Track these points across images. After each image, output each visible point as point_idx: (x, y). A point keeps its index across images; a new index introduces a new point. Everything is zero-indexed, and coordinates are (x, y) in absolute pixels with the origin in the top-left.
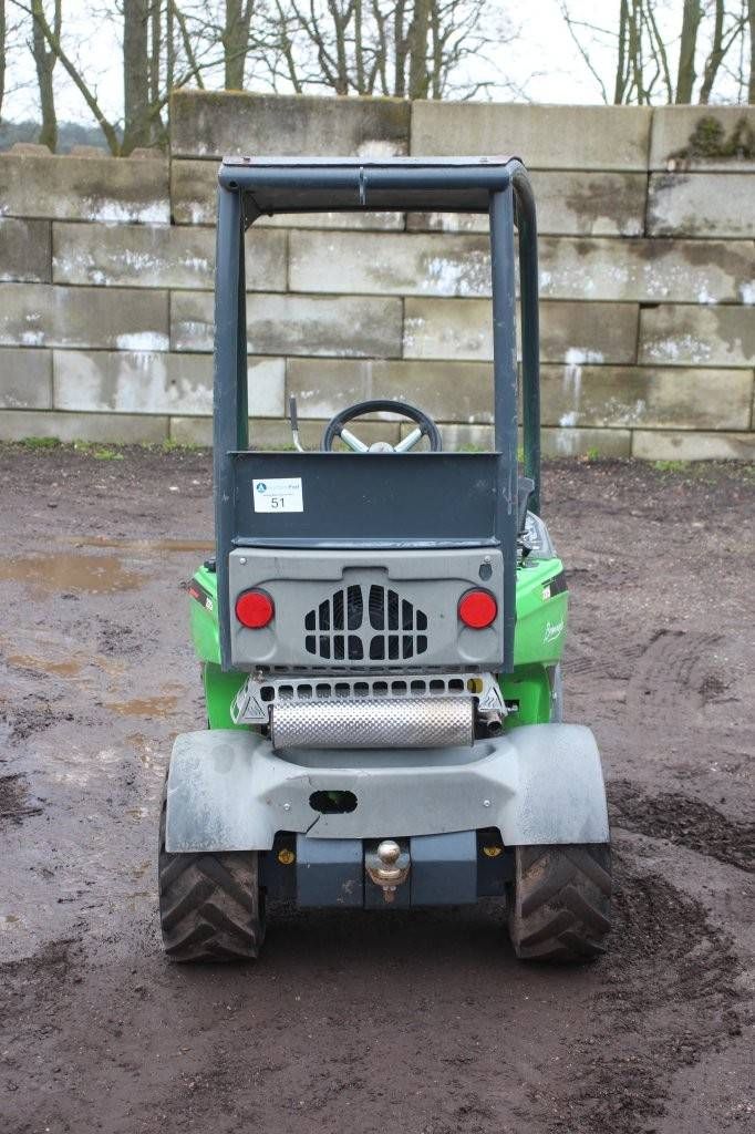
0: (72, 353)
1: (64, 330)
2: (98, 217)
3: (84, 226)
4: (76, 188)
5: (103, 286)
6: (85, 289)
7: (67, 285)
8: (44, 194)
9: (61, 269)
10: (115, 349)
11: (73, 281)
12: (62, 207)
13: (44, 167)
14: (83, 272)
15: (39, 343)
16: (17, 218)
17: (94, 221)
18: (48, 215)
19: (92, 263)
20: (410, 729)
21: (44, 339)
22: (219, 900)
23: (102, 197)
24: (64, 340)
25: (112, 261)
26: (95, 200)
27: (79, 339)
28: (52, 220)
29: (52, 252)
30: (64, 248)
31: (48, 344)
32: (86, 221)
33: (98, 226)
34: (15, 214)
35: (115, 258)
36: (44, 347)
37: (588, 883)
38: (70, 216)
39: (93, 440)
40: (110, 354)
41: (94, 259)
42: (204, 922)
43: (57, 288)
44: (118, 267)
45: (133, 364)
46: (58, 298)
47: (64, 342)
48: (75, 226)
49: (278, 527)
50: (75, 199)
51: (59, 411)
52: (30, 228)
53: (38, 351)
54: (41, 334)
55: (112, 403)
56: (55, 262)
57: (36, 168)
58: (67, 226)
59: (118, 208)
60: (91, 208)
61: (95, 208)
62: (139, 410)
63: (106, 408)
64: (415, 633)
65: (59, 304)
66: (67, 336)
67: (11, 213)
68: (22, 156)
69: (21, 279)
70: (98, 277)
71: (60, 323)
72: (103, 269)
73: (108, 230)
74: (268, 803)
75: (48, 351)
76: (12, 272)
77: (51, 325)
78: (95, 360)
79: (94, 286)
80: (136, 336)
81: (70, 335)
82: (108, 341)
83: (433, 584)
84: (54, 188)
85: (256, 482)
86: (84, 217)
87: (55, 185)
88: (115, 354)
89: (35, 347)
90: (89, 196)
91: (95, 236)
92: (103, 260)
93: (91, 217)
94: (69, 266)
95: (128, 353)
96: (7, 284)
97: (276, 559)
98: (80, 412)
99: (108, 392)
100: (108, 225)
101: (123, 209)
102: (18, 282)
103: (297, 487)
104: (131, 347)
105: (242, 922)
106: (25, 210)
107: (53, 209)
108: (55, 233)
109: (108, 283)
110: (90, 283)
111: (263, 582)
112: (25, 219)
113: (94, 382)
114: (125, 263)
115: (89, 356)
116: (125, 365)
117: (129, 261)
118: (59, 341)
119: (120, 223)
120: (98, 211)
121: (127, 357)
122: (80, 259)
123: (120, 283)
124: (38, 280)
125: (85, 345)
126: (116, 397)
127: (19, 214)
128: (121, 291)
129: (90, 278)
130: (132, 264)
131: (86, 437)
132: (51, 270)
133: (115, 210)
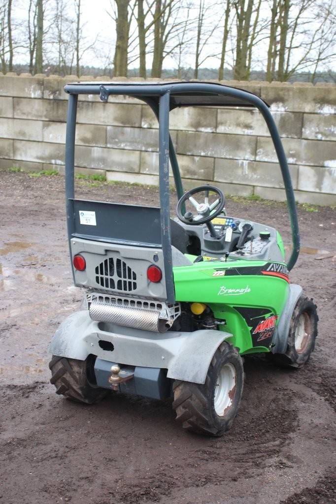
0: (306, 167)
1: (304, 157)
2: (322, 112)
3: (316, 115)
4: (314, 100)
5: (321, 140)
6: (314, 141)
7: (307, 139)
8: (301, 102)
9: (305, 133)
10: (323, 167)
11: (310, 138)
12: (308, 108)
13: (302, 91)
14: (313, 134)
15: (294, 163)
16: (291, 112)
17: (320, 114)
18: (303, 111)
19: (317, 130)
20: (136, 321)
21: (296, 161)
22: (67, 376)
23: (324, 103)
24: (304, 162)
25: (325, 130)
26: (321, 105)
27: (309, 161)
28: (304, 113)
29: (303, 126)
30: (307, 124)
31: (297, 163)
32: (317, 113)
33: (321, 115)
34: (290, 110)
35: (327, 129)
36: (296, 164)
37: (197, 400)
38: (311, 111)
39: (312, 204)
40: (321, 168)
41: (319, 129)
42: (63, 384)
43: (303, 140)
44: (328, 133)
45: (330, 173)
46: (303, 144)
47: (304, 163)
48: (312, 115)
49: (87, 231)
50: (313, 104)
51: (299, 190)
52: (295, 116)
53: (293, 166)
54: (295, 159)
55: (320, 189)
56: (303, 130)
57: (300, 92)
58: (309, 115)
59: (330, 108)
60: (319, 108)
61: (321, 108)
62: (331, 192)
63: (318, 191)
64: (132, 281)
65: (303, 147)
66: (305, 160)
67: (288, 110)
68: (295, 87)
69: (290, 136)
70: (319, 136)
71: (303, 155)
72: (321, 133)
73: (325, 117)
74: (87, 342)
75: (297, 166)
76: (287, 134)
77: (299, 156)
78: (315, 171)
79: (318, 140)
80: (333, 161)
81: (307, 160)
82: (321, 163)
83: (138, 261)
84: (306, 100)
85: (80, 212)
86: (316, 111)
87: (306, 99)
88: (324, 168)
89: (293, 164)
90: (319, 103)
91: (320, 119)
92: (322, 130)
93: (319, 112)
94: (308, 132)
95: (328, 168)
96: (284, 139)
97: (83, 243)
98: (308, 192)
99: (319, 184)
100: (325, 115)
101: (332, 108)
102: (288, 137)
103: (93, 215)
104: (330, 166)
105: (76, 387)
106: (294, 109)
107: (304, 108)
108: (304, 118)
109: (323, 139)
110: (316, 139)
111: (82, 252)
112: (293, 112)
113: (314, 179)
114: (330, 131)
115: (313, 169)
116: (327, 173)
117: (332, 130)
118: (302, 162)
119: (331, 114)
120: (322, 109)
121: (328, 170)
122: (313, 129)
123: (328, 139)
124: (296, 137)
125: (312, 164)
126: (322, 186)
127: (292, 111)
128: (328, 142)
129: (316, 137)
130: (334, 131)
131: (309, 202)
132: (301, 133)
133: (329, 109)
